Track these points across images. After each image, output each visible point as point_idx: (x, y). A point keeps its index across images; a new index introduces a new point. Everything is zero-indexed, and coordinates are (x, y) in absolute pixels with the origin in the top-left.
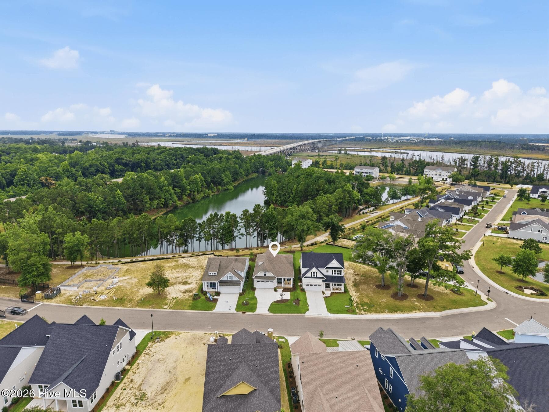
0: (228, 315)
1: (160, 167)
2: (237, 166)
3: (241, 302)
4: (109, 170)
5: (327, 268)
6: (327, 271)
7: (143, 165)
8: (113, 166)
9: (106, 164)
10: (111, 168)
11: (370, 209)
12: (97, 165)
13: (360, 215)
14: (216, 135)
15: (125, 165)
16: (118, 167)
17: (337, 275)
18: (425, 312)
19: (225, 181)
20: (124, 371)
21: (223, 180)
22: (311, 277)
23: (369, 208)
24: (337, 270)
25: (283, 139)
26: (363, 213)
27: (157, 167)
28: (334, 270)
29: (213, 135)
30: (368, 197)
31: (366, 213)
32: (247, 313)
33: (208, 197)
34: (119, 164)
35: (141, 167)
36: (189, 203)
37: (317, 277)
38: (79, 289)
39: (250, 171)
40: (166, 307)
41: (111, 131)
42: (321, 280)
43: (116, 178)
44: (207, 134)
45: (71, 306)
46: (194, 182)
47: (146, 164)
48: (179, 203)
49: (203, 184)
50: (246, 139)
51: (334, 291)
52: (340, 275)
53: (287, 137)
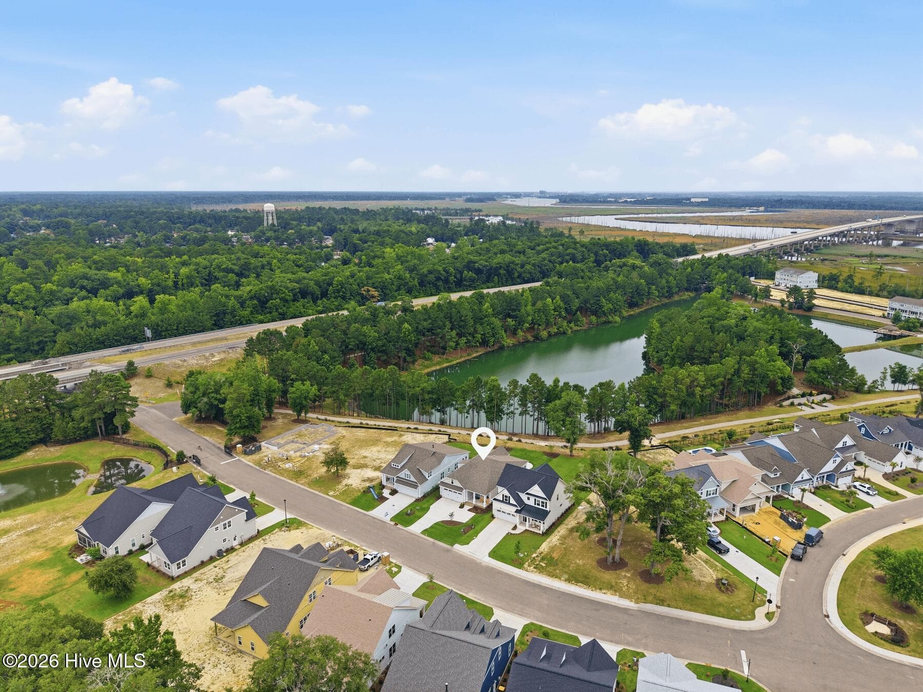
0: (377, 521)
1: (528, 275)
2: (642, 281)
3: (405, 511)
4: (455, 277)
5: (527, 494)
6: (529, 499)
7: (502, 272)
8: (461, 273)
9: (452, 270)
10: (458, 276)
11: (812, 398)
12: (439, 271)
13: (781, 406)
14: (707, 200)
15: (478, 271)
16: (467, 274)
17: (540, 507)
18: (621, 596)
19: (605, 309)
20: (231, 550)
21: (601, 307)
22: (502, 501)
23: (811, 395)
24: (541, 500)
25: (843, 208)
26: (792, 404)
27: (524, 275)
28: (537, 499)
29: (699, 200)
30: (816, 376)
31: (800, 404)
32: (399, 526)
33: (564, 333)
34: (469, 270)
35: (499, 275)
36: (528, 341)
37: (509, 503)
38: (280, 450)
39: (675, 290)
40: (331, 493)
41: (541, 192)
42: (515, 509)
43: (464, 291)
44: (689, 199)
45: (257, 468)
46: (544, 310)
47: (507, 271)
48: (509, 341)
49: (560, 312)
50: (762, 209)
51: (530, 529)
52: (544, 508)
53: (853, 205)
